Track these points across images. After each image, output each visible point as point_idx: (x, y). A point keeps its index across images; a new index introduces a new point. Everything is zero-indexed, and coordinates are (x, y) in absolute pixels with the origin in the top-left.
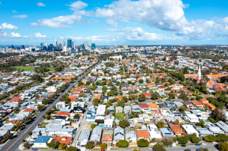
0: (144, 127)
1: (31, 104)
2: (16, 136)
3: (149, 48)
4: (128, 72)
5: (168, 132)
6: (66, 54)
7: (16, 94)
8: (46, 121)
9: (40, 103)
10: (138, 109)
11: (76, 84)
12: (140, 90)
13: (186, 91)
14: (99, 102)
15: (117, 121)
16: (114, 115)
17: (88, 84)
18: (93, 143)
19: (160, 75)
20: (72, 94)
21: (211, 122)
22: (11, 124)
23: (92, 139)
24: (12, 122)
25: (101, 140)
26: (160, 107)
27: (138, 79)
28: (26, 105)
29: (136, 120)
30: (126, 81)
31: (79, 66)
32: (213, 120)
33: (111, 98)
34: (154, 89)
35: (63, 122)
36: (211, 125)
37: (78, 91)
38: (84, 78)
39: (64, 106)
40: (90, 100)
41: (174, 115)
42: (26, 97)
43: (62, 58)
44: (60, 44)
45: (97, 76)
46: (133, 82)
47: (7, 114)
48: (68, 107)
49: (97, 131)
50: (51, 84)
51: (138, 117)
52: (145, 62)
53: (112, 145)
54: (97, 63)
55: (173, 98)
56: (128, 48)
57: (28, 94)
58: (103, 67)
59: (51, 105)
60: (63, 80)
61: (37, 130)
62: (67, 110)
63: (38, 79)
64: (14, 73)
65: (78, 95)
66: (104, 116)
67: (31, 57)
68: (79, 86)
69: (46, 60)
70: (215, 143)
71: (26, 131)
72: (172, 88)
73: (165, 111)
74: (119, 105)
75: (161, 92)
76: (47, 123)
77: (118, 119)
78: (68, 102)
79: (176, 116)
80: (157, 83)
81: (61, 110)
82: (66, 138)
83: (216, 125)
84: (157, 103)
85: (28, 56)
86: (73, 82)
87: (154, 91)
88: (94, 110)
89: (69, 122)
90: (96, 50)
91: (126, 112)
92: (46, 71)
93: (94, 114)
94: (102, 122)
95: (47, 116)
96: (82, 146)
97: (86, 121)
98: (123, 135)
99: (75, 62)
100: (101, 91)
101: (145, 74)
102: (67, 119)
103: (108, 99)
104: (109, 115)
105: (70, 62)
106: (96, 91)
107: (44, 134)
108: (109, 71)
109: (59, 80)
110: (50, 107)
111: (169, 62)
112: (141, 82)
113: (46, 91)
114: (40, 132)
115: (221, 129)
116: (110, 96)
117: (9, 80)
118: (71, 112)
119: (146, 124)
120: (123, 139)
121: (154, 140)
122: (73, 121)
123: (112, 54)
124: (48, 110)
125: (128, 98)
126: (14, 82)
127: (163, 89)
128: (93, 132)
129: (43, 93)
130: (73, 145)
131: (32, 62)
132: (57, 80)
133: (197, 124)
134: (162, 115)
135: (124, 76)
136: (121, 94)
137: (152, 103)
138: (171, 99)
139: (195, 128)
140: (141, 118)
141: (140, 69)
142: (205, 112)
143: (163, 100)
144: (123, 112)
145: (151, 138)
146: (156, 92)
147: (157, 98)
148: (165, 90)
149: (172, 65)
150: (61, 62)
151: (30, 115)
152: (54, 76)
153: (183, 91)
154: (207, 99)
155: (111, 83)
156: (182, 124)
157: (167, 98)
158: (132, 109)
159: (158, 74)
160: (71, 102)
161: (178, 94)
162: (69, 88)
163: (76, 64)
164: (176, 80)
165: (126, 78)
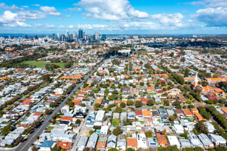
0: (134, 136)
1: (40, 107)
2: (26, 140)
3: (159, 39)
4: (133, 72)
5: (153, 142)
6: (76, 47)
7: (28, 95)
8: (51, 125)
10: (133, 116)
11: (81, 86)
12: (139, 94)
13: (181, 97)
14: (100, 106)
15: (112, 129)
16: (111, 121)
17: (92, 85)
18: (88, 149)
19: (162, 77)
20: (77, 96)
21: (195, 133)
22: (22, 128)
23: (88, 146)
24: (23, 126)
25: (96, 146)
26: (153, 115)
27: (141, 81)
28: (36, 108)
29: (128, 128)
30: (126, 82)
31: (87, 62)
32: (196, 131)
33: (111, 103)
34: (152, 94)
35: (66, 127)
36: (193, 137)
37: (82, 93)
38: (90, 77)
39: (68, 111)
40: (92, 103)
41: (163, 124)
42: (36, 99)
43: (72, 52)
44: (72, 35)
45: (102, 76)
46: (134, 84)
47: (20, 117)
48: (72, 111)
49: (94, 136)
50: (58, 86)
51: (131, 124)
52: (152, 58)
55: (168, 105)
56: (138, 40)
57: (37, 96)
58: (109, 65)
59: (58, 109)
60: (71, 79)
62: (70, 114)
63: (47, 79)
64: (27, 69)
65: (82, 98)
66: (102, 122)
67: (43, 50)
68: (84, 87)
69: (57, 55)
71: (34, 135)
72: (169, 93)
73: (156, 119)
74: (116, 111)
75: (158, 97)
76: (53, 128)
77: (114, 126)
78: (72, 106)
79: (165, 125)
80: (157, 86)
81: (66, 115)
82: (67, 143)
83: (198, 137)
84: (152, 110)
85: (40, 49)
86: (79, 83)
87: (151, 96)
88: (93, 116)
89: (70, 128)
90: (107, 42)
91: (122, 119)
92: (56, 67)
93: (93, 120)
94: (99, 128)
95: (52, 120)
97: (86, 126)
98: (114, 142)
99: (84, 57)
100: (103, 95)
101: (148, 75)
102: (69, 124)
103: (108, 103)
104: (106, 122)
105: (80, 56)
106: (98, 94)
107: (49, 139)
108: (114, 69)
109: (66, 79)
110: (56, 111)
111: (176, 58)
112: (142, 84)
113: (54, 93)
114: (46, 137)
115: (201, 141)
116: (111, 100)
117: (22, 79)
118: (73, 117)
119: (137, 133)
120: (114, 147)
121: (140, 149)
122: (75, 126)
123: (121, 47)
124: (53, 116)
125: (126, 103)
126: (26, 82)
127: (161, 94)
128: (90, 139)
129: (51, 95)
131: (44, 56)
132: (64, 80)
133: (181, 135)
135: (127, 77)
136: (121, 98)
137: (146, 110)
138: (165, 107)
139: (178, 139)
140: (134, 126)
141: (144, 68)
142: (192, 123)
143: (158, 107)
144: (119, 118)
145: (139, 147)
146: (153, 98)
147: (152, 105)
148: (162, 96)
149: (178, 62)
150: (71, 57)
151: (39, 119)
152: (63, 75)
153: (178, 98)
154: (198, 109)
155: (113, 85)
156: (168, 134)
157: (162, 105)
158: (127, 115)
159: (160, 75)
160: (75, 106)
161: (172, 102)
162: (74, 90)
163: (85, 59)
164: (176, 84)
165: (129, 79)
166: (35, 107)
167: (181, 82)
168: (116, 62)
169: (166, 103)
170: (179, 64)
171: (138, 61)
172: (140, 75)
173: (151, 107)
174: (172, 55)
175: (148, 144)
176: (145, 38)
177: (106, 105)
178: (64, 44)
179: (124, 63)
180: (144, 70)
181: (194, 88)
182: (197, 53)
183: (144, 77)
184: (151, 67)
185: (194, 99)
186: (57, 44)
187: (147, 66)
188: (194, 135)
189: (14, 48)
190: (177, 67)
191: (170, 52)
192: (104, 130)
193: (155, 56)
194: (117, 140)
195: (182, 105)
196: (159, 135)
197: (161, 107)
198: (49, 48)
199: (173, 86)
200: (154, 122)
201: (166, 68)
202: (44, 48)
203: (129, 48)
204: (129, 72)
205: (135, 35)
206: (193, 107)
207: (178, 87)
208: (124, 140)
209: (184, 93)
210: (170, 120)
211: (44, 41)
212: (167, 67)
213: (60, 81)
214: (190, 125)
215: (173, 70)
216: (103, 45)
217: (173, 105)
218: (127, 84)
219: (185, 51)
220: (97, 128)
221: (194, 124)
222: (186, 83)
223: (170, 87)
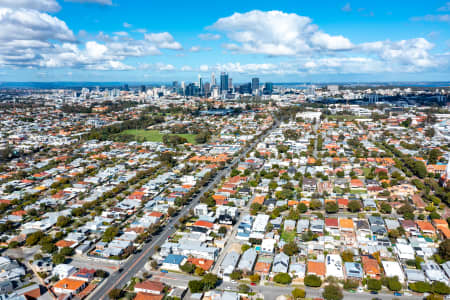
0: (321, 257)
1: (159, 204)
2: (140, 251)
4: (323, 152)
5: (355, 269)
6: (217, 106)
7: (138, 185)
8: (179, 233)
10: (319, 227)
11: (227, 173)
12: (334, 192)
13: (417, 199)
14: (260, 208)
15: (282, 244)
16: (280, 233)
17: (247, 173)
18: (241, 272)
19: (381, 163)
20: (220, 190)
21: (436, 261)
22: (133, 233)
23: (240, 266)
24: (134, 229)
25: (253, 269)
26: (359, 227)
27: (338, 169)
28: (153, 206)
29: (311, 245)
30: (310, 170)
31: (237, 133)
32: (439, 258)
33: (280, 203)
34: (358, 192)
35: (203, 237)
36: (431, 266)
37: (230, 186)
38: (243, 160)
39: (205, 212)
40: (246, 203)
41: (376, 243)
42: (152, 192)
44: (208, 84)
45: (265, 158)
46: (326, 174)
47: (127, 217)
48: (212, 213)
49: (250, 254)
50: (187, 171)
51: (317, 240)
52: (365, 128)
53: (268, 278)
54: (270, 128)
55: (388, 212)
56: (338, 92)
57: (153, 187)
58: (279, 139)
60: (208, 162)
61: (167, 245)
62: (209, 218)
63: (169, 161)
64: (131, 144)
65: (228, 194)
66: (264, 233)
67: (156, 111)
68: (232, 176)
69: (182, 120)
70: (426, 295)
71: (153, 245)
72: (392, 191)
73: (363, 234)
74: (290, 217)
75: (370, 198)
76: (181, 236)
77: (285, 240)
78: (212, 204)
80: (369, 179)
81: (202, 218)
82: (206, 261)
83: (441, 267)
84: (356, 219)
85: (151, 109)
86: (223, 169)
87: (358, 196)
88: (249, 222)
89: (210, 238)
90: (275, 97)
91: (300, 230)
92: (181, 141)
93: (248, 229)
94: (259, 242)
95: (180, 226)
96: (226, 275)
97: (236, 238)
98: (285, 265)
99: (231, 124)
100: (267, 190)
101: (353, 159)
102: (208, 233)
103: (275, 204)
104: (272, 233)
105: (223, 123)
106: (258, 188)
107: (176, 252)
108: (288, 148)
109: (201, 162)
110: (185, 211)
112: (340, 175)
113: (180, 183)
114: (171, 248)
115: (446, 274)
116: (280, 199)
117: (126, 159)
118: (215, 222)
119: (326, 253)
120: (284, 271)
121: (330, 279)
122: (217, 237)
123: (302, 108)
124: (180, 219)
125: (308, 205)
126: (133, 163)
127: (377, 193)
128: (244, 257)
129: (176, 186)
130: (214, 272)
131: (159, 121)
132: (197, 163)
133: (409, 263)
134: (356, 240)
135: (313, 161)
136: (299, 197)
137: (346, 218)
138: (383, 215)
139: (403, 267)
140: (321, 242)
141: (347, 146)
142: (433, 244)
143: (368, 214)
144: (295, 230)
145: (327, 275)
146: (361, 199)
147: (358, 210)
148: (378, 196)
149: (420, 137)
150: (207, 124)
151: (158, 221)
152: (193, 155)
153: (411, 201)
154: (448, 221)
155: (286, 174)
156: (384, 259)
157: (377, 212)
158: (310, 225)
159: (378, 160)
160: (217, 206)
161: (399, 207)
162: (216, 179)
163: (233, 129)
164: (409, 176)
165: (315, 165)
166: (151, 203)
167: (421, 174)
168: (292, 135)
169: (386, 209)
170: (421, 141)
171: (334, 133)
172: (340, 160)
173: (356, 214)
174: (407, 123)
175: (345, 272)
176: (352, 89)
177: (271, 207)
178: (193, 101)
179: (308, 136)
180: (346, 149)
181: (445, 184)
183: (346, 162)
184: (361, 145)
185: (441, 204)
186: (180, 100)
187: (354, 143)
188: (432, 262)
189: (107, 107)
190: (416, 147)
191: (403, 117)
192: (268, 244)
193: (372, 124)
194: (290, 262)
195: (416, 213)
196: (366, 260)
197: (374, 215)
198: (166, 107)
199: (402, 180)
200: (358, 238)
201: (391, 148)
202: (158, 109)
203: (319, 109)
204: (316, 152)
206: (438, 217)
207: (413, 183)
208: (303, 263)
209: (423, 192)
210: (390, 236)
211: (156, 96)
212: (393, 146)
213: (191, 164)
214: (429, 247)
215: (405, 152)
216: (266, 102)
217: (398, 213)
218: (312, 173)
219: (438, 115)
220: (256, 242)
221: (437, 246)
222: (430, 175)
223: (397, 180)
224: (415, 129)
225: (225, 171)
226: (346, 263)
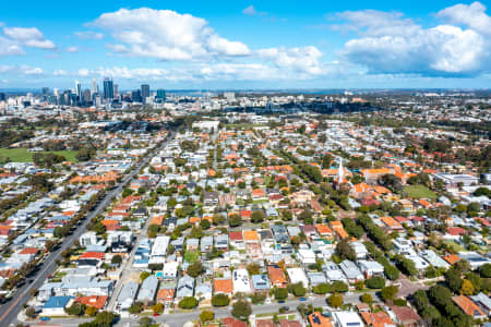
0: (227, 274)
1: (32, 237)
2: (9, 299)
3: (277, 99)
4: (223, 163)
5: (262, 281)
6: (100, 117)
8: (61, 269)
9: (49, 236)
10: (224, 243)
11: (118, 194)
12: (237, 204)
13: (316, 204)
14: (159, 229)
15: (185, 266)
16: (182, 254)
17: (142, 191)
18: (141, 304)
19: (280, 171)
20: (111, 214)
21: (334, 261)
23: (140, 298)
25: (155, 298)
26: (263, 238)
27: (239, 180)
28: (24, 241)
29: (217, 262)
30: (210, 183)
31: (127, 147)
32: (336, 258)
33: (181, 222)
34: (261, 202)
35: (93, 270)
36: (331, 267)
37: (122, 208)
38: (135, 177)
39: (94, 241)
40: (142, 226)
41: (280, 251)
42: (22, 224)
43: (91, 127)
44: (88, 91)
45: (161, 173)
46: (227, 186)
48: (102, 242)
49: (151, 282)
50: (68, 195)
51: (222, 257)
52: (263, 136)
53: (172, 305)
54: (165, 140)
55: (289, 220)
56: (235, 100)
57: (24, 218)
58: (176, 151)
59: (71, 240)
60: (94, 183)
61: (47, 286)
62: (99, 246)
63: (42, 184)
65: (121, 217)
66: (165, 256)
67: (22, 124)
68: (124, 196)
69: (58, 134)
70: (328, 295)
71: (27, 289)
72: (292, 198)
73: (268, 244)
74: (192, 236)
75: (272, 207)
76: (65, 274)
77: (188, 261)
78: (101, 231)
79: (283, 252)
80: (270, 187)
81: (90, 248)
82: (98, 297)
83: (339, 267)
84: (260, 230)
85: (15, 121)
86: (112, 189)
87: (260, 206)
88: (147, 247)
89: (103, 271)
90: (168, 106)
91: (203, 248)
92: (57, 160)
93: (147, 254)
94: (160, 267)
95: (63, 261)
96: (124, 310)
97: (134, 266)
98: (190, 288)
99: (120, 137)
100: (165, 208)
101: (253, 169)
102: (99, 265)
103: (175, 223)
104: (174, 256)
105: (109, 136)
106: (155, 208)
107: (59, 293)
108: (186, 161)
109: (84, 183)
110: (67, 243)
112: (242, 186)
113: (60, 210)
114: (52, 290)
115: (343, 272)
116: (181, 217)
118: (106, 252)
119: (232, 269)
120: (190, 295)
121: (238, 295)
122: (111, 268)
123: (199, 116)
124: (64, 250)
125: (210, 220)
127: (278, 201)
128: (143, 286)
129: (54, 214)
130: (108, 309)
131: (26, 137)
132: (80, 185)
133: (312, 267)
134: (261, 251)
135: (213, 173)
136: (201, 212)
137: (249, 230)
138: (285, 223)
139: (306, 272)
140: (227, 259)
141: (246, 156)
142: (330, 246)
143: (271, 224)
144: (199, 249)
145: (235, 292)
146: (263, 208)
147: (261, 221)
148: (280, 204)
149: (314, 143)
150: (90, 138)
151: (33, 259)
152: (75, 175)
153: (309, 206)
154: (342, 222)
155: (185, 189)
156: (289, 267)
157: (279, 220)
158: (214, 242)
159: (278, 167)
160: (108, 232)
161: (298, 213)
162: (104, 203)
163: (122, 143)
164: (306, 182)
165: (216, 177)
166: (21, 238)
167: (317, 179)
168: (190, 146)
169: (287, 217)
170: (314, 147)
171: (234, 143)
172: (238, 169)
173: (260, 224)
174: (301, 130)
175: (252, 285)
176: (248, 97)
177: (171, 227)
178: (70, 111)
179: (207, 147)
180: (245, 159)
181: (338, 187)
182: (351, 124)
183: (247, 173)
184: (261, 153)
185: (336, 207)
186: (53, 110)
187: (253, 152)
188: (332, 264)
190: (311, 153)
191: (298, 124)
192: (170, 268)
193: (269, 132)
194: (195, 284)
195: (315, 217)
196: (271, 270)
197: (277, 224)
198: (35, 120)
199: (300, 186)
200: (264, 249)
201: (288, 156)
202: (24, 121)
203: (216, 118)
204: (215, 164)
205: (228, 91)
206: (334, 219)
207: (310, 188)
208: (209, 283)
209: (319, 196)
210: (292, 243)
211: (21, 106)
212: (290, 153)
213: (72, 186)
214: (328, 249)
215: (302, 158)
216: (159, 112)
217: (299, 219)
218: (213, 186)
219: (329, 122)
220: (156, 267)
221: (335, 247)
222: (325, 180)
223: (295, 187)
224: (309, 135)
225: (116, 191)
226: (253, 277)
